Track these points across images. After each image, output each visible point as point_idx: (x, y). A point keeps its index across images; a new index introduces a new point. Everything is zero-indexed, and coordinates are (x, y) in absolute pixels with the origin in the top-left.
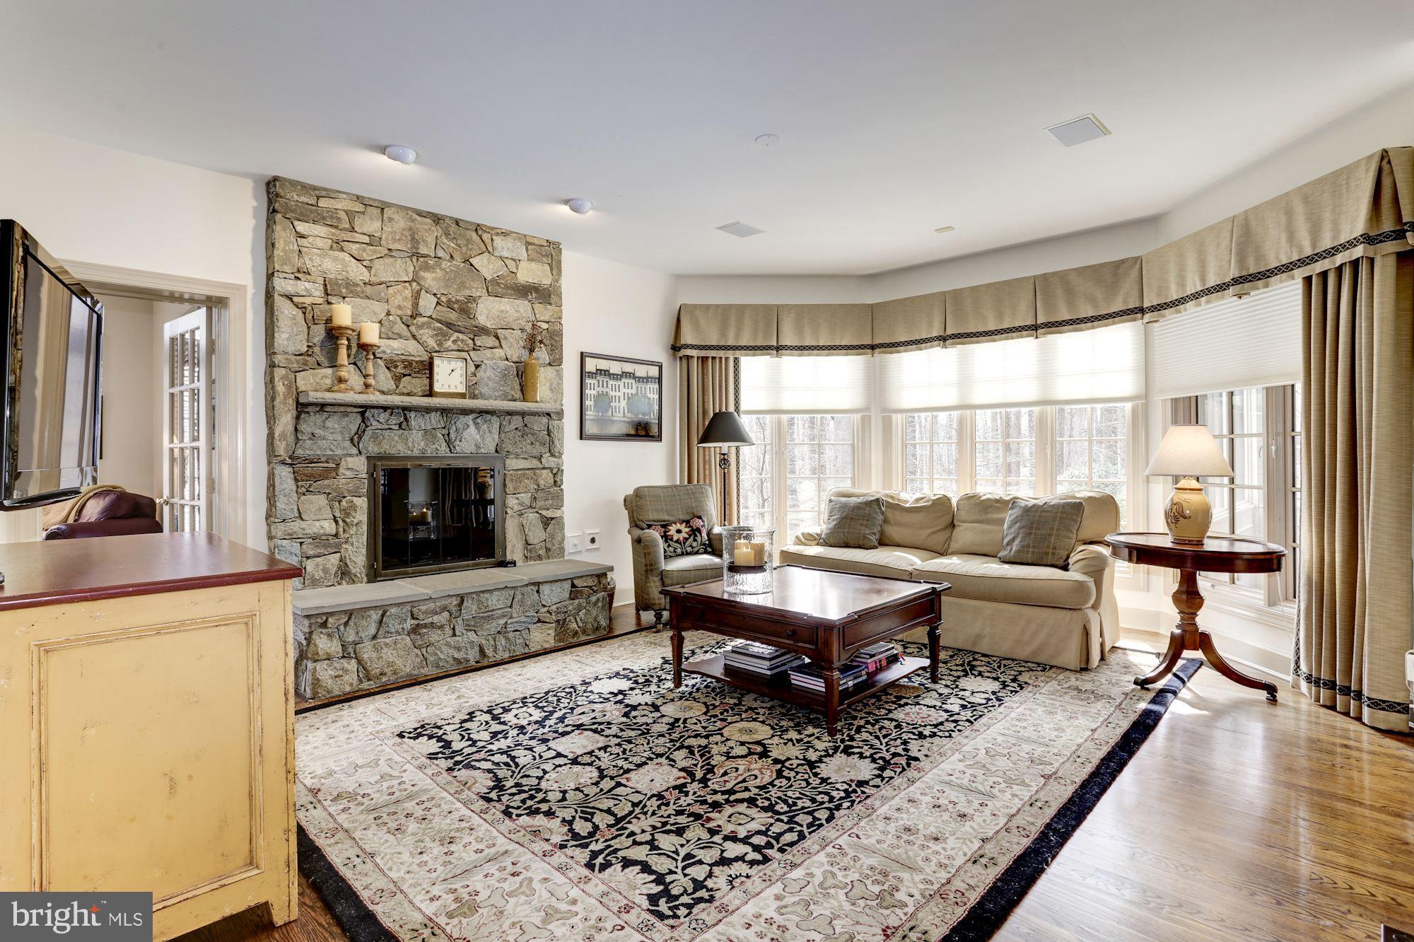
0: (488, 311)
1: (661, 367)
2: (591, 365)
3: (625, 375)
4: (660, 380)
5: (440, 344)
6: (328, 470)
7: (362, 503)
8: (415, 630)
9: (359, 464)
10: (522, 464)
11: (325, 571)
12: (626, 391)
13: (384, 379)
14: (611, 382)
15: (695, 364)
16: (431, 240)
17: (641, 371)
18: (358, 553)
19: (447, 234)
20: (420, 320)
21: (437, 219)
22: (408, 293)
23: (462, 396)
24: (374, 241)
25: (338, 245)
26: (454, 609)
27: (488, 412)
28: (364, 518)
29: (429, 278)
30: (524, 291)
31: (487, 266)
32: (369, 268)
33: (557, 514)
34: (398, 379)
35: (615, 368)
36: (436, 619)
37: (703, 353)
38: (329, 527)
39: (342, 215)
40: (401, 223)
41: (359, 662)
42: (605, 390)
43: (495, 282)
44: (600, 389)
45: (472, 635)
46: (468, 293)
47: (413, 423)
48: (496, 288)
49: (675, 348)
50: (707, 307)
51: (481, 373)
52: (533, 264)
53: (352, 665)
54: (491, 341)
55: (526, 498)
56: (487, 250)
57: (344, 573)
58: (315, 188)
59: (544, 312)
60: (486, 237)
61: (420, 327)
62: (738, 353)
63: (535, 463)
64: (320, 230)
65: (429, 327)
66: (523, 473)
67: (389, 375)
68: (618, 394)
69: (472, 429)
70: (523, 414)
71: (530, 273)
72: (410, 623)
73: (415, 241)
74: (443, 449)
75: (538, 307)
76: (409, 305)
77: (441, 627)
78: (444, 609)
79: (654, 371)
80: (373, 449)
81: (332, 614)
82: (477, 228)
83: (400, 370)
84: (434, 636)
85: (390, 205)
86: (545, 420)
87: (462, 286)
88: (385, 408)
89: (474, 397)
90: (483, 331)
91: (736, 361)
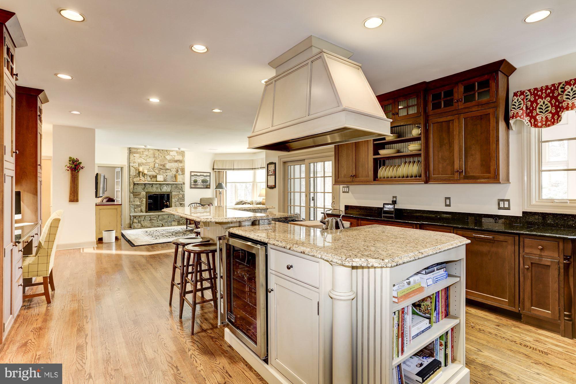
0: (168, 166)
1: (210, 173)
2: (193, 174)
3: (201, 175)
4: (210, 176)
5: (159, 172)
6: (139, 194)
7: (145, 200)
8: (150, 220)
9: (144, 193)
10: (175, 193)
11: (138, 211)
12: (201, 179)
13: (149, 179)
14: (197, 177)
15: (217, 172)
16: (157, 154)
17: (205, 174)
18: (144, 208)
19: (160, 153)
20: (155, 168)
21: (158, 150)
22: (153, 164)
23: (163, 181)
24: (147, 156)
25: (141, 157)
26: (158, 217)
27: (169, 184)
28: (145, 202)
29: (157, 161)
30: (176, 161)
31: (168, 157)
32: (146, 160)
33: (183, 203)
34: (151, 179)
35: (199, 174)
36: (154, 219)
37: (219, 170)
38: (139, 203)
39: (142, 152)
40: (152, 152)
41: (141, 224)
42: (196, 179)
43: (170, 160)
44: (195, 179)
45: (161, 222)
46: (164, 163)
47: (154, 186)
48: (170, 161)
49: (213, 169)
50: (220, 161)
51: (167, 177)
52: (178, 156)
53: (140, 224)
54: (169, 171)
55: (176, 200)
56: (169, 154)
57: (141, 211)
58: (137, 148)
59: (180, 165)
60: (168, 152)
61: (155, 169)
62: (226, 170)
63: (179, 193)
64: (138, 155)
65: (157, 169)
66: (176, 195)
67: (149, 178)
68: (199, 179)
69: (165, 187)
70: (176, 184)
71: (178, 158)
72: (149, 219)
73: (154, 155)
74: (160, 191)
75: (179, 164)
76: (153, 166)
77: (155, 220)
78: (156, 217)
79: (209, 174)
80: (147, 191)
81: (136, 216)
82: (166, 151)
83: (152, 177)
84: (154, 221)
85: (150, 149)
86: (181, 185)
87: (164, 161)
88: (149, 184)
89: (166, 181)
90: (168, 169)
91: (226, 172)
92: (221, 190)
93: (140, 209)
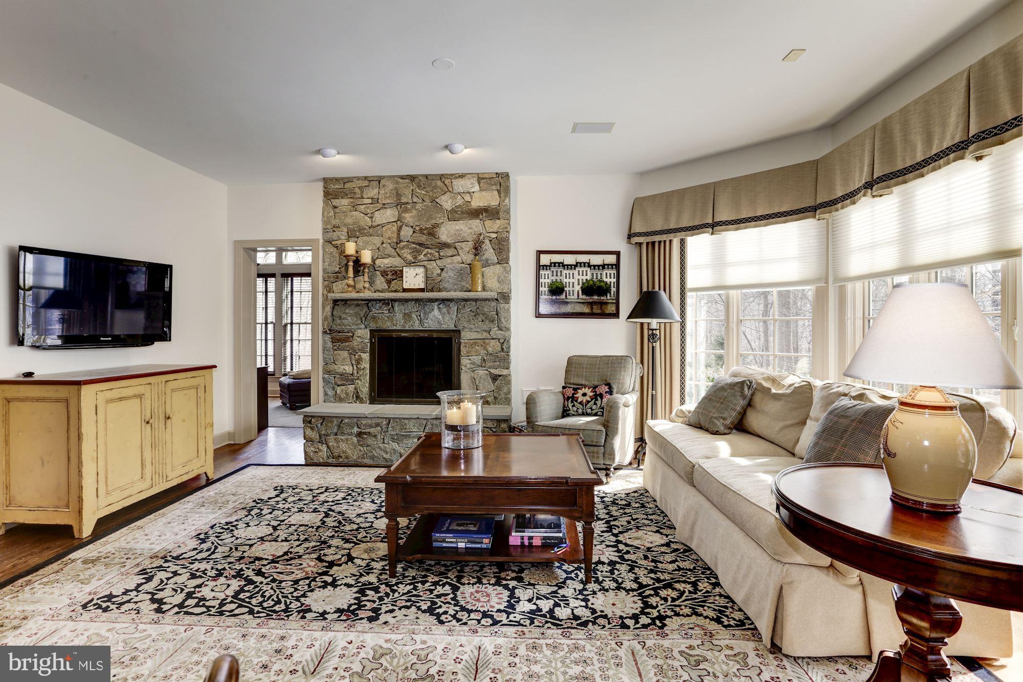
0: (446, 233)
1: (618, 254)
2: (545, 259)
3: (578, 265)
4: (617, 266)
5: (415, 258)
6: (348, 337)
7: (366, 357)
8: (359, 435)
9: (366, 334)
10: (474, 335)
11: (347, 394)
12: (581, 277)
13: (380, 282)
14: (565, 272)
15: (644, 247)
16: (408, 192)
17: (596, 260)
18: (364, 385)
19: (419, 187)
20: (402, 244)
21: (412, 178)
22: (395, 229)
23: (422, 290)
24: (375, 201)
25: (354, 207)
26: (384, 427)
27: (448, 300)
28: (368, 366)
29: (408, 217)
30: (476, 213)
31: (447, 202)
32: (371, 218)
33: (505, 372)
34: (389, 282)
35: (569, 259)
36: (372, 430)
37: (650, 239)
38: (348, 369)
39: (357, 190)
40: (390, 186)
41: (328, 447)
42: (558, 278)
43: (453, 211)
44: (554, 278)
45: (395, 445)
46: (433, 222)
47: (396, 308)
48: (455, 215)
49: (630, 236)
50: (654, 197)
51: (444, 274)
52: (484, 193)
53: (324, 448)
54: (450, 252)
55: (477, 359)
56: (447, 190)
57: (358, 398)
58: (343, 179)
59: (493, 226)
60: (447, 182)
61: (402, 248)
62: (681, 235)
63: (485, 335)
64: (345, 202)
65: (408, 248)
66: (474, 343)
67: (383, 280)
68: (572, 280)
69: (436, 312)
70: (476, 300)
71: (483, 199)
72: (356, 430)
73: (398, 195)
74: (417, 326)
75: (488, 223)
76: (395, 235)
77: (375, 436)
78: (377, 425)
79: (611, 259)
80: (373, 326)
81: (313, 417)
82: (441, 177)
83: (389, 277)
84: (370, 441)
85: (383, 177)
86: (494, 304)
87: (430, 218)
88: (380, 300)
89: (432, 290)
90: (445, 245)
91: (683, 243)
92: (654, 323)
93: (351, 388)
